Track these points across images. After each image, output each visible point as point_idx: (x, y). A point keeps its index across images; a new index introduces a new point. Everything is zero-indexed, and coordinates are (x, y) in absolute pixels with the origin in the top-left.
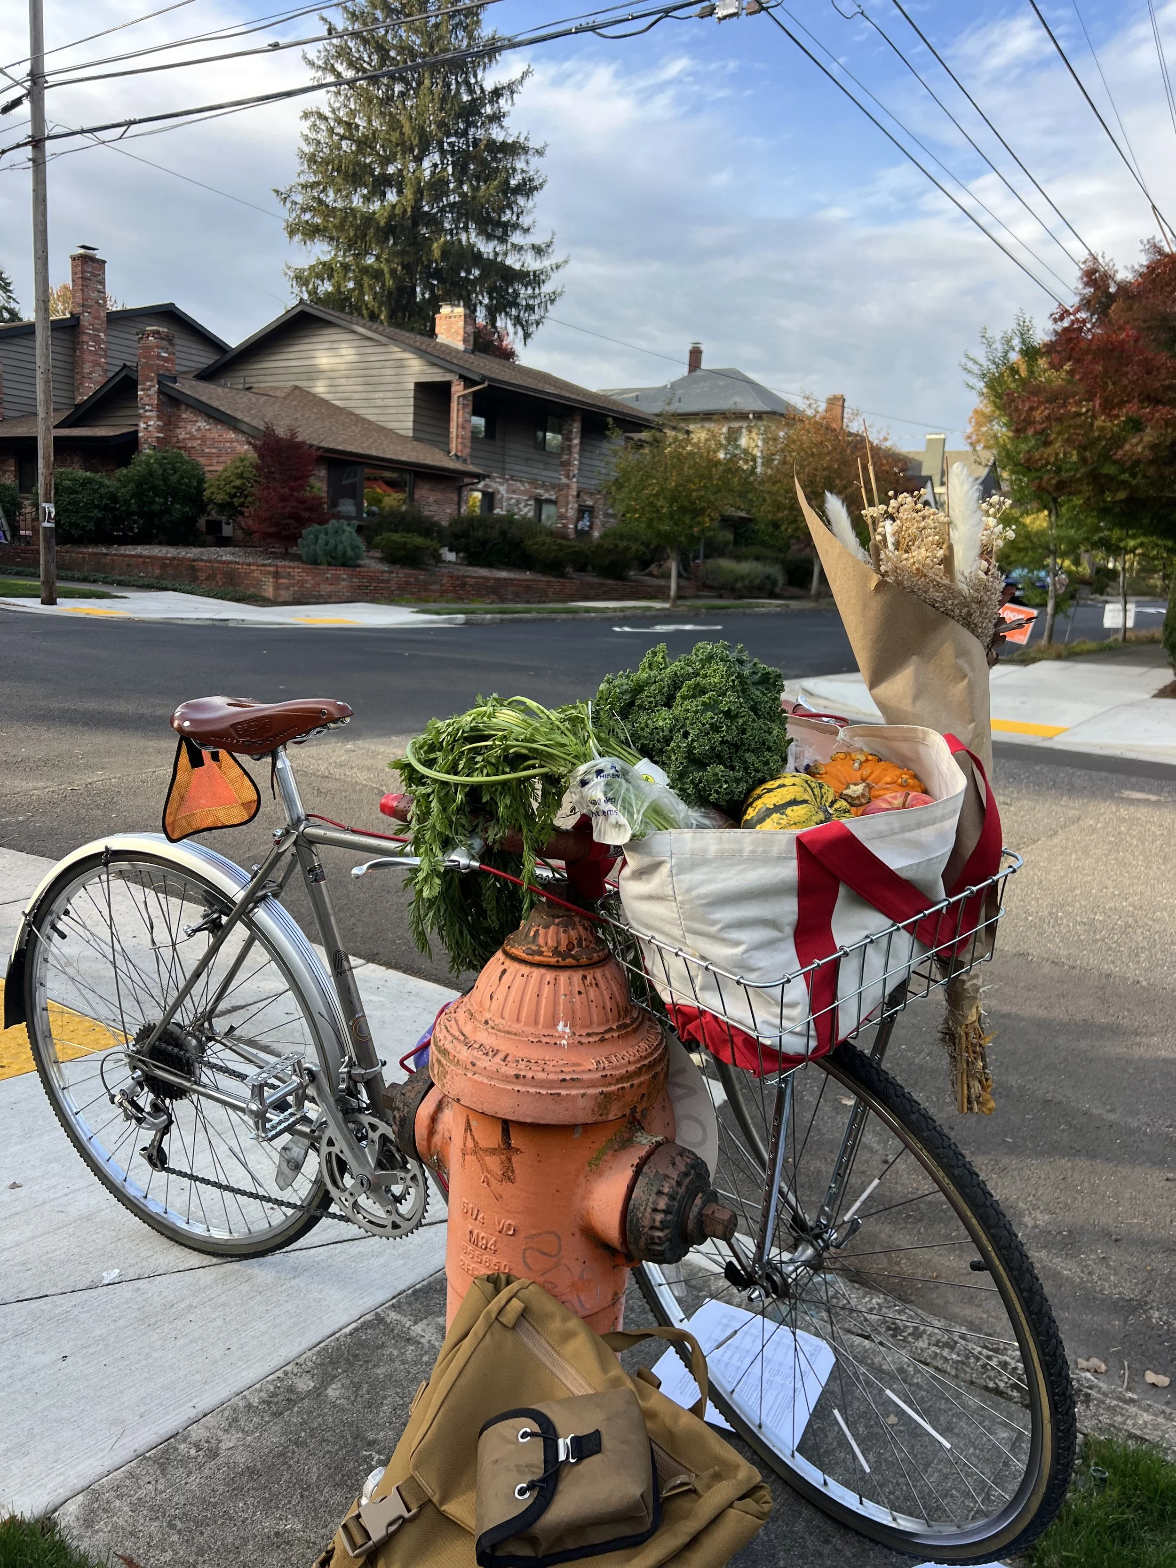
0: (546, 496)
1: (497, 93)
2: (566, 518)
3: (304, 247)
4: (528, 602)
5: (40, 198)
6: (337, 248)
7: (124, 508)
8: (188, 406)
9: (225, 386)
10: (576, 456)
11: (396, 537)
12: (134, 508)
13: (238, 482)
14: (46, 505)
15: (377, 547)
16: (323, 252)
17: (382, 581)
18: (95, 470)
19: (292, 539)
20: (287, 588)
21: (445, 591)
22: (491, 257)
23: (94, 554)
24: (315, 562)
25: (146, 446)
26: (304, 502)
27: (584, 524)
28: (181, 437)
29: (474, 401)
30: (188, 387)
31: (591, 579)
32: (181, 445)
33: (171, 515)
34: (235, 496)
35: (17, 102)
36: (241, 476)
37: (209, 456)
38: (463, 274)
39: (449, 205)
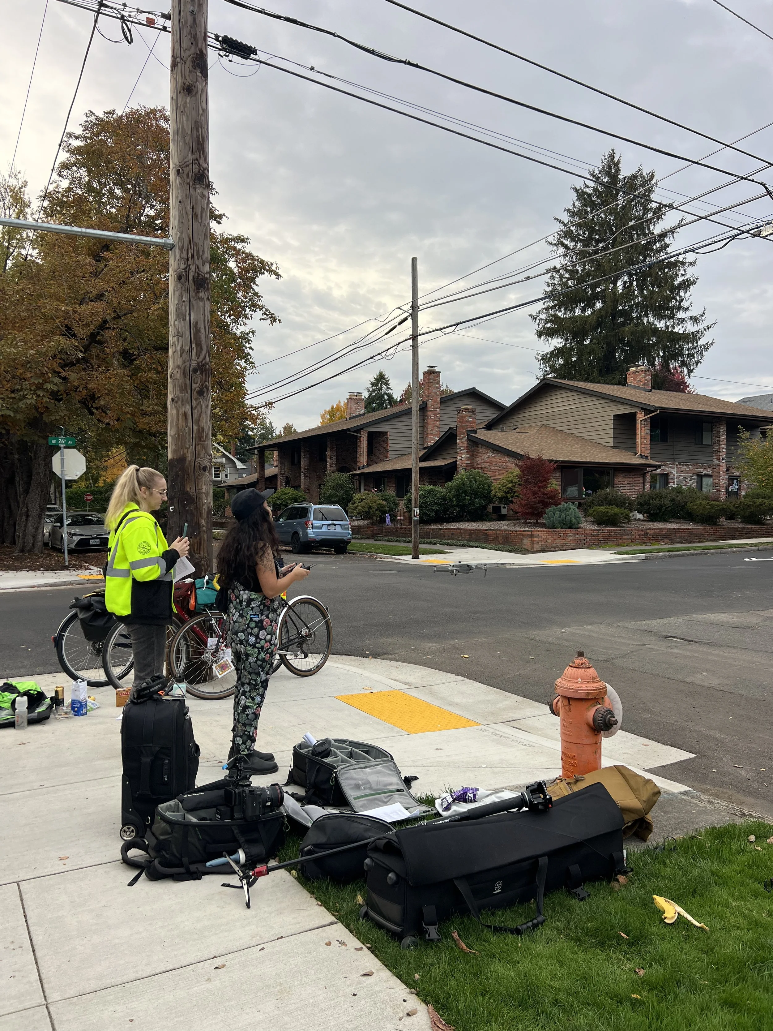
0: (705, 472)
1: (663, 236)
2: (719, 485)
3: (547, 343)
4: (691, 542)
5: (416, 363)
6: (566, 340)
7: (450, 503)
8: (483, 445)
9: (502, 431)
10: (724, 446)
11: (602, 509)
12: (455, 503)
13: (510, 485)
14: (416, 509)
15: (591, 515)
16: (558, 343)
17: (594, 536)
18: (434, 484)
19: (540, 515)
20: (538, 543)
21: (634, 539)
22: (664, 328)
23: (434, 529)
24: (553, 527)
25: (461, 468)
26: (546, 494)
27: (734, 487)
28: (479, 462)
29: (651, 422)
30: (484, 435)
31: (736, 524)
32: (479, 466)
33: (474, 505)
34: (508, 492)
35: (406, 319)
36: (511, 482)
37: (494, 471)
38: (645, 341)
39: (635, 304)
